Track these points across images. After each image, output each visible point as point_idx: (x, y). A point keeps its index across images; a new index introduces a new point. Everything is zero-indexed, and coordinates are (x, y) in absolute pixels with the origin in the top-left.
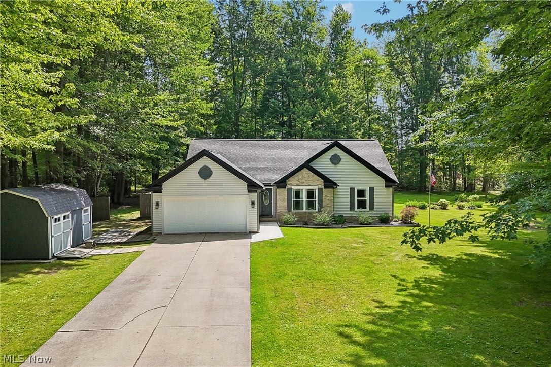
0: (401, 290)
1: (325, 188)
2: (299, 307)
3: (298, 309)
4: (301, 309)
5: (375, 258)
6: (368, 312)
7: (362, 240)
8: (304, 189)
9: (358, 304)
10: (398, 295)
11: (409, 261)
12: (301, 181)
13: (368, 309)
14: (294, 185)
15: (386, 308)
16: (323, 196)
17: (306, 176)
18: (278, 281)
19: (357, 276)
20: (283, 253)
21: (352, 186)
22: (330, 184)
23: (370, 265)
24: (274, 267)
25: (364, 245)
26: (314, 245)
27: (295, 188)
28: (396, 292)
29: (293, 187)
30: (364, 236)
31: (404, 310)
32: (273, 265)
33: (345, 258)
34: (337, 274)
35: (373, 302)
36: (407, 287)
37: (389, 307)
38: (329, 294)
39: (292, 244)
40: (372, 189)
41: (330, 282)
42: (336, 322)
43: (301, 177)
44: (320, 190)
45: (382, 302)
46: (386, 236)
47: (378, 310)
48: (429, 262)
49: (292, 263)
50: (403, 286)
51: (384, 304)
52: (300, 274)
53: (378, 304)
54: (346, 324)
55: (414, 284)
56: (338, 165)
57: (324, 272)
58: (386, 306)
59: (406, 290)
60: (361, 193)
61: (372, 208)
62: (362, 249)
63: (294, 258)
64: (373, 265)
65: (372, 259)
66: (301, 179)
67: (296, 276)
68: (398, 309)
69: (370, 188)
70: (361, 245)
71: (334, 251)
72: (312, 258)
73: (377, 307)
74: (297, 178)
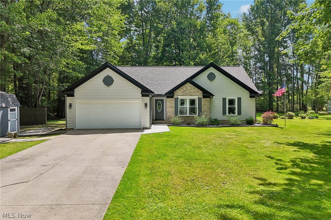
0: (281, 169)
1: (203, 97)
2: (173, 184)
3: (172, 185)
4: (174, 186)
5: (248, 144)
6: (252, 190)
7: (234, 134)
8: (188, 98)
9: (238, 181)
10: (280, 173)
11: (280, 146)
12: (185, 93)
13: (251, 187)
14: (179, 95)
15: (271, 186)
16: (202, 104)
17: (189, 88)
18: (158, 161)
19: (233, 157)
20: (167, 141)
21: (225, 97)
22: (207, 95)
23: (245, 149)
24: (157, 150)
25: (236, 137)
26: (194, 136)
27: (180, 97)
28: (276, 171)
29: (179, 97)
30: (235, 132)
31: (293, 188)
32: (156, 149)
33: (221, 144)
34: (214, 155)
35: (255, 180)
36: (285, 166)
37: (275, 184)
38: (207, 171)
39: (176, 136)
40: (239, 99)
41: (208, 162)
42: (215, 201)
43: (185, 89)
44: (200, 99)
45: (265, 180)
46: (253, 131)
47: (262, 188)
48: (299, 147)
49: (174, 147)
50: (281, 165)
51: (267, 182)
52: (180, 155)
53: (261, 182)
54: (227, 203)
55: (292, 163)
56: (213, 81)
57: (202, 154)
58: (270, 184)
59: (286, 169)
60: (231, 102)
61: (239, 113)
62: (235, 139)
63: (176, 144)
64: (247, 149)
65: (245, 145)
66: (185, 91)
67: (175, 156)
68: (286, 187)
69: (238, 98)
70: (234, 136)
71: (211, 140)
72: (192, 144)
73: (260, 184)
74: (182, 90)
